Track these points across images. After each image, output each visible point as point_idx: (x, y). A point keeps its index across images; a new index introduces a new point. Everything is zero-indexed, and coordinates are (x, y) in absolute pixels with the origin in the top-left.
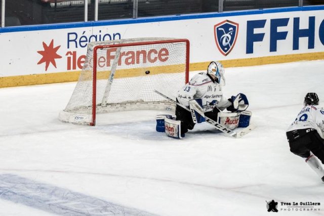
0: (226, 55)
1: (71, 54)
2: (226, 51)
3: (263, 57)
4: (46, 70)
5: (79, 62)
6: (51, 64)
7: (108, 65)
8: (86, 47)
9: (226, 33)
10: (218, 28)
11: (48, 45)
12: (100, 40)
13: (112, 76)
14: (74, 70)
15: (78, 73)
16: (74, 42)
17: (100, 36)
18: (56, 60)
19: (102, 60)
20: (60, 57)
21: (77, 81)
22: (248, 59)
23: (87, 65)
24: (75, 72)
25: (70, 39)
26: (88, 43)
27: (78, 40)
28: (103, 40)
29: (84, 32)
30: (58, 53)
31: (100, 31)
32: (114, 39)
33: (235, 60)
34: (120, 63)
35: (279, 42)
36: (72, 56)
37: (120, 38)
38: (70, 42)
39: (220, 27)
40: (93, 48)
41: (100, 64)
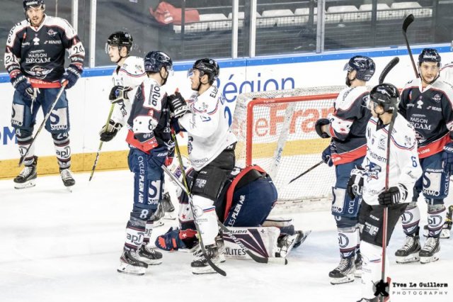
7: (273, 132)
8: (235, 102)
12: (259, 90)
13: (279, 152)
17: (259, 82)
19: (262, 123)
26: (237, 94)
28: (265, 89)
29: (232, 76)
31: (259, 75)
32: (283, 88)
34: (292, 129)
37: (293, 87)
40: (246, 104)
41: (259, 129)
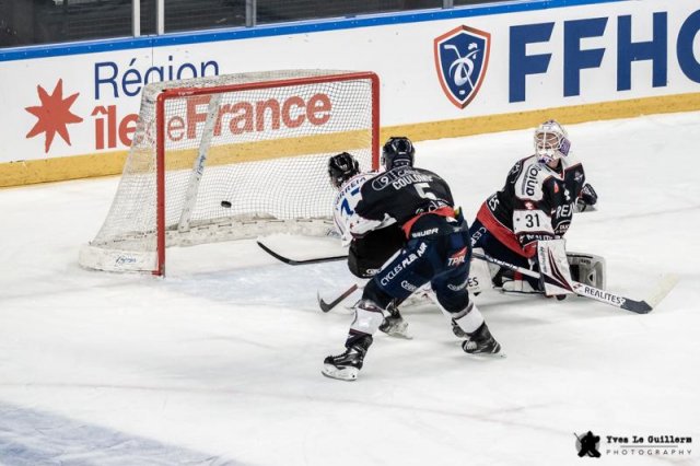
0: (463, 106)
1: (103, 111)
2: (462, 98)
3: (548, 110)
4: (47, 151)
5: (124, 130)
6: (57, 136)
7: (191, 135)
8: (139, 95)
9: (463, 56)
10: (442, 45)
11: (50, 93)
12: (171, 78)
13: (200, 161)
14: (113, 150)
15: (122, 156)
16: (110, 85)
17: (171, 68)
18: (70, 127)
19: (176, 123)
20: (79, 120)
21: (119, 174)
22: (515, 114)
23: (142, 138)
24: (114, 153)
25: (101, 78)
26: (142, 85)
27: (119, 80)
28: (179, 77)
29: (133, 60)
30: (73, 110)
31: (171, 58)
32: (203, 75)
33: (483, 118)
34: (217, 130)
35: (584, 73)
36: (105, 118)
37: (217, 74)
38: (101, 85)
39: (448, 42)
40: (154, 97)
41: (172, 132)
